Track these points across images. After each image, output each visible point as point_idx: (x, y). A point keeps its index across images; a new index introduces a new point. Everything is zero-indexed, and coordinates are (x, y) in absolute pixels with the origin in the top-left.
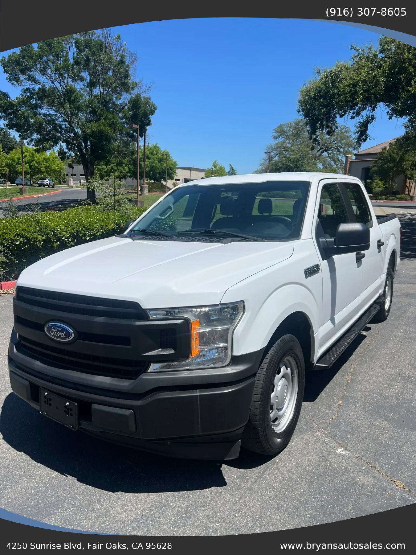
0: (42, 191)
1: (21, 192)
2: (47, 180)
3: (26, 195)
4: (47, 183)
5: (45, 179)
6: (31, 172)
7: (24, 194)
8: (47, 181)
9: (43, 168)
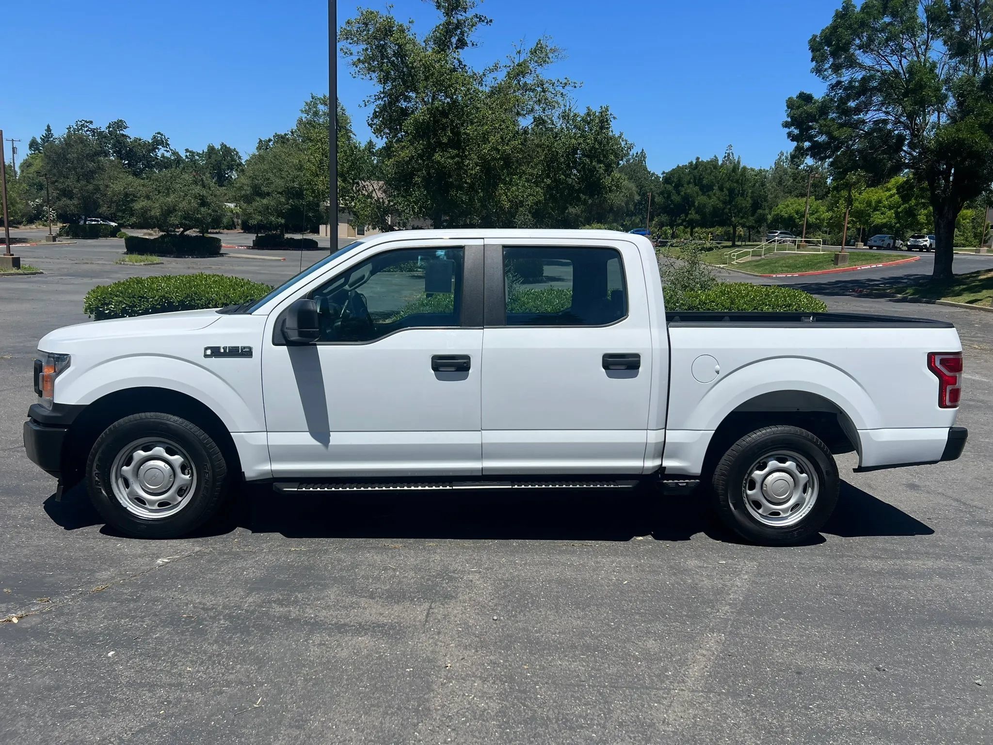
0: (878, 259)
1: (836, 260)
2: (927, 239)
3: (842, 267)
4: (925, 243)
5: (923, 237)
6: (896, 224)
7: (839, 265)
8: (927, 241)
9: (921, 217)
